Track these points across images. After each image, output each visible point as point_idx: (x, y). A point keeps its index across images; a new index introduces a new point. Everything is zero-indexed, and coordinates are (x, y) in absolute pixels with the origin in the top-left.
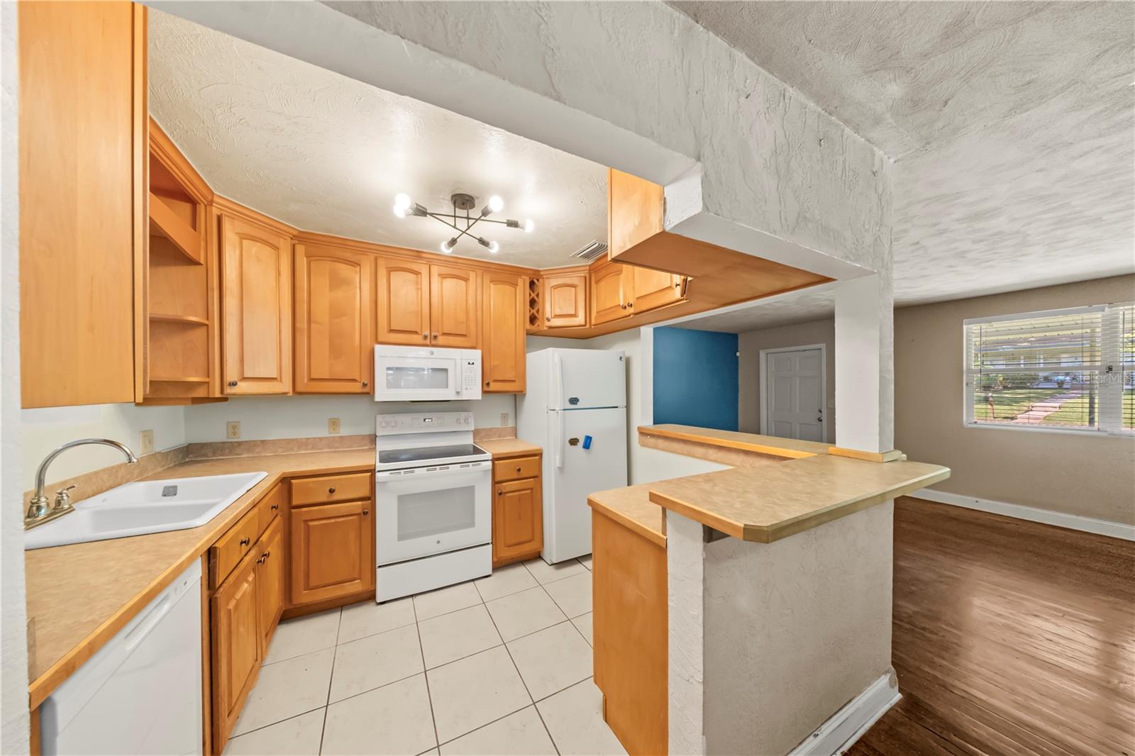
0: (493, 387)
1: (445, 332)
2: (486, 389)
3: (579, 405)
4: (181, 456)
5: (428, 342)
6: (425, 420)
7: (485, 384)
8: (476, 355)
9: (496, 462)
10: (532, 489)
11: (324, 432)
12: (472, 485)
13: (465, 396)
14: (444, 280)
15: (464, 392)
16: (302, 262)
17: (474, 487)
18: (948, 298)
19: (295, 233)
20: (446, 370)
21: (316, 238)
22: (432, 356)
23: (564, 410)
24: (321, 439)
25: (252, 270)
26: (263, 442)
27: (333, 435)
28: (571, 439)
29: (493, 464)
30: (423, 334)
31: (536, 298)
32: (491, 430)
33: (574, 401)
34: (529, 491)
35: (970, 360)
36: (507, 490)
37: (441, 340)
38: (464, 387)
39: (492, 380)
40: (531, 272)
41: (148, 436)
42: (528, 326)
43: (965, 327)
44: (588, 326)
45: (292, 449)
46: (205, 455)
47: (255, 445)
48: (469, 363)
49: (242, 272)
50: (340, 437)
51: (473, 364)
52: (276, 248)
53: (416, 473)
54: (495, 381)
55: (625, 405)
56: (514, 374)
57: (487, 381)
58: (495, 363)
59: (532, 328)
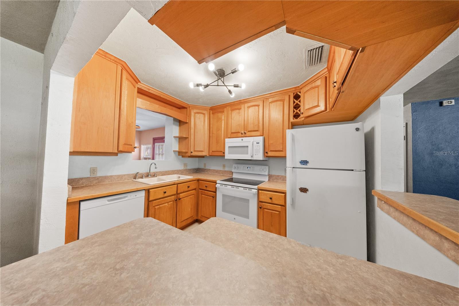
0: (270, 154)
2: (266, 155)
3: (308, 166)
4: (195, 171)
5: (243, 135)
6: (248, 168)
7: (265, 152)
8: (260, 139)
9: (260, 191)
10: (279, 212)
11: (221, 168)
13: (255, 158)
14: (249, 108)
15: (255, 156)
16: (212, 115)
17: (249, 200)
19: (210, 108)
20: (247, 147)
21: (214, 108)
22: (242, 141)
24: (220, 171)
25: (198, 122)
26: (209, 169)
27: (223, 170)
28: (301, 188)
29: (258, 192)
30: (242, 133)
31: (299, 103)
32: (278, 176)
33: (304, 162)
34: (278, 213)
36: (264, 207)
38: (254, 154)
39: (270, 150)
40: (293, 89)
41: (185, 165)
42: (292, 120)
44: (328, 110)
45: (214, 173)
46: (200, 171)
47: (208, 170)
48: (257, 143)
49: (195, 123)
50: (225, 171)
51: (259, 143)
52: (204, 114)
53: (228, 187)
54: (271, 151)
55: (364, 168)
56: (282, 147)
57: (266, 151)
58: (272, 142)
59: (295, 120)
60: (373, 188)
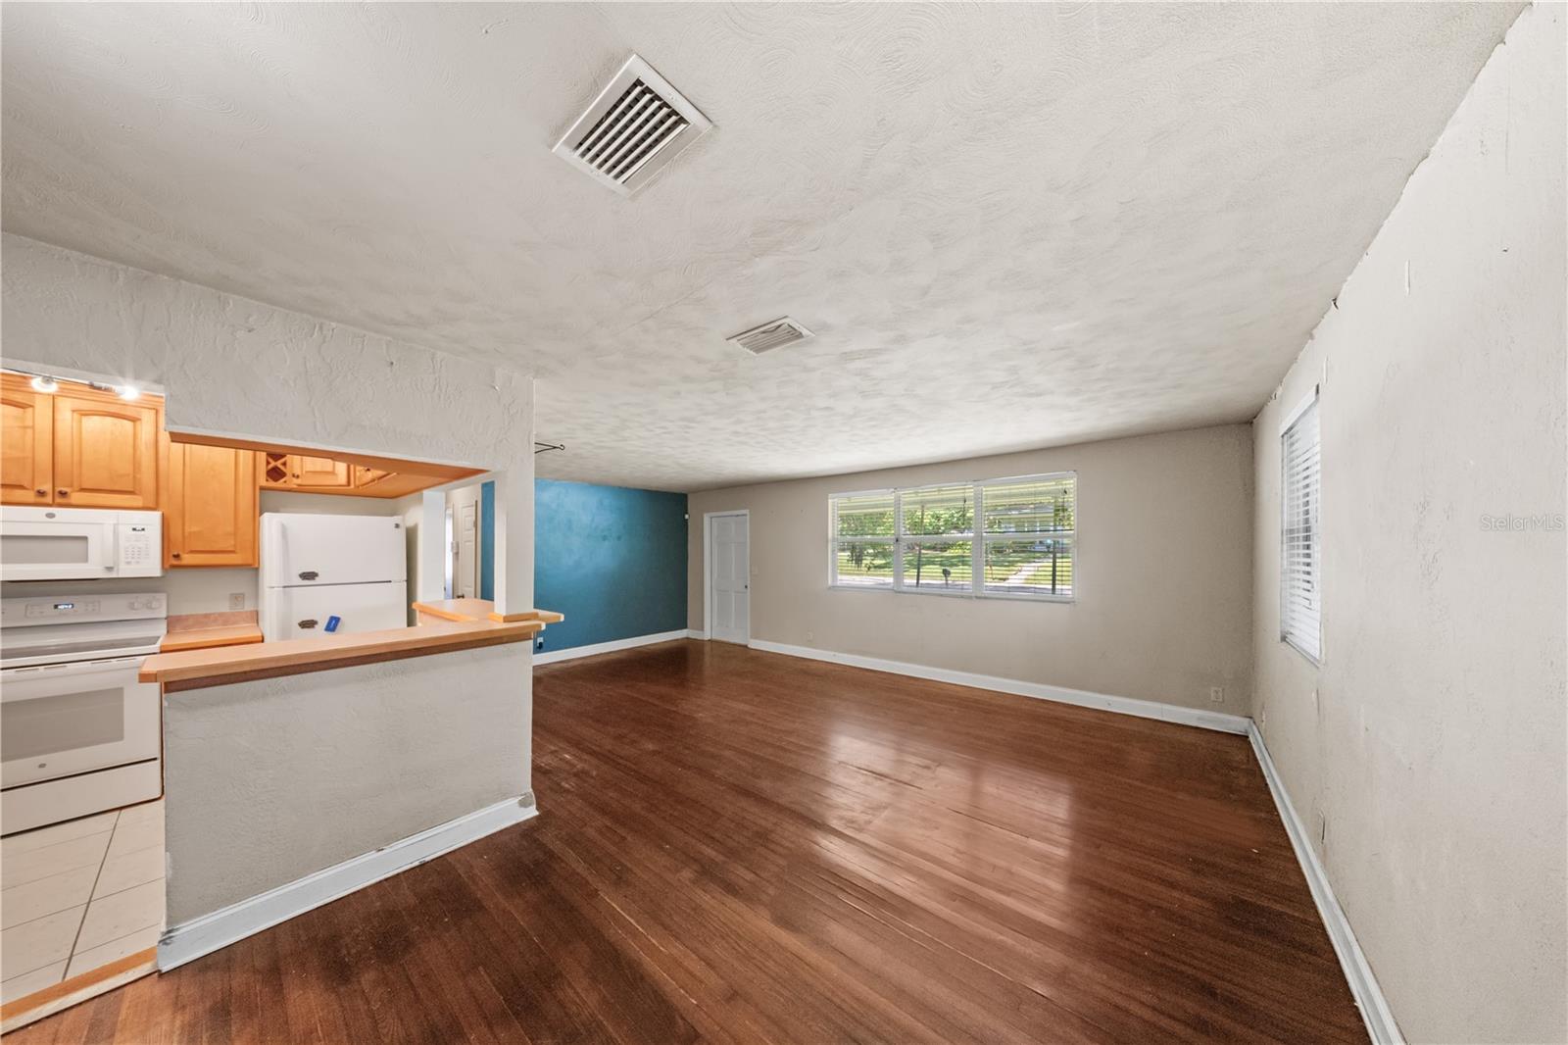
0: (189, 559)
1: (84, 487)
2: (173, 562)
3: (318, 580)
5: (47, 499)
6: (55, 606)
7: (168, 556)
8: (150, 518)
12: (120, 686)
13: (125, 572)
14: (83, 418)
15: (122, 566)
17: (122, 689)
18: (807, 475)
20: (84, 538)
22: (51, 519)
23: (285, 587)
28: (304, 622)
30: (37, 488)
32: (208, 615)
33: (309, 576)
35: (833, 528)
37: (76, 497)
38: (122, 561)
39: (187, 550)
42: (262, 481)
43: (830, 501)
44: (352, 486)
48: (134, 529)
51: (143, 530)
54: (192, 552)
55: (405, 578)
56: (233, 542)
57: (176, 553)
58: (195, 529)
59: (272, 484)
60: (415, 601)
